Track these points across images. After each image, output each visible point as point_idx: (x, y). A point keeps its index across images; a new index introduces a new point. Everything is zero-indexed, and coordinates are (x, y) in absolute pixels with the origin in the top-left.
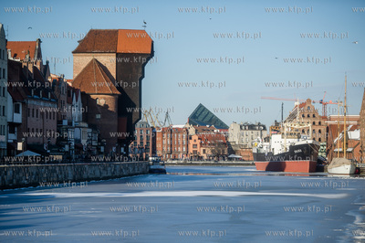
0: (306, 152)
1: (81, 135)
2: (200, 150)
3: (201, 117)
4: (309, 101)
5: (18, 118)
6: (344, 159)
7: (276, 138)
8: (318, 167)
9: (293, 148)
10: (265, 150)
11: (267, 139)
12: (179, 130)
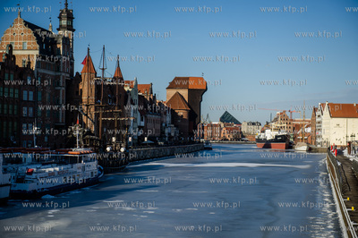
0: (284, 139)
1: (171, 130)
2: (227, 136)
3: (227, 118)
4: (285, 112)
5: (143, 124)
6: (303, 143)
7: (268, 131)
8: (290, 146)
9: (277, 136)
10: (262, 137)
11: (263, 131)
12: (216, 125)
